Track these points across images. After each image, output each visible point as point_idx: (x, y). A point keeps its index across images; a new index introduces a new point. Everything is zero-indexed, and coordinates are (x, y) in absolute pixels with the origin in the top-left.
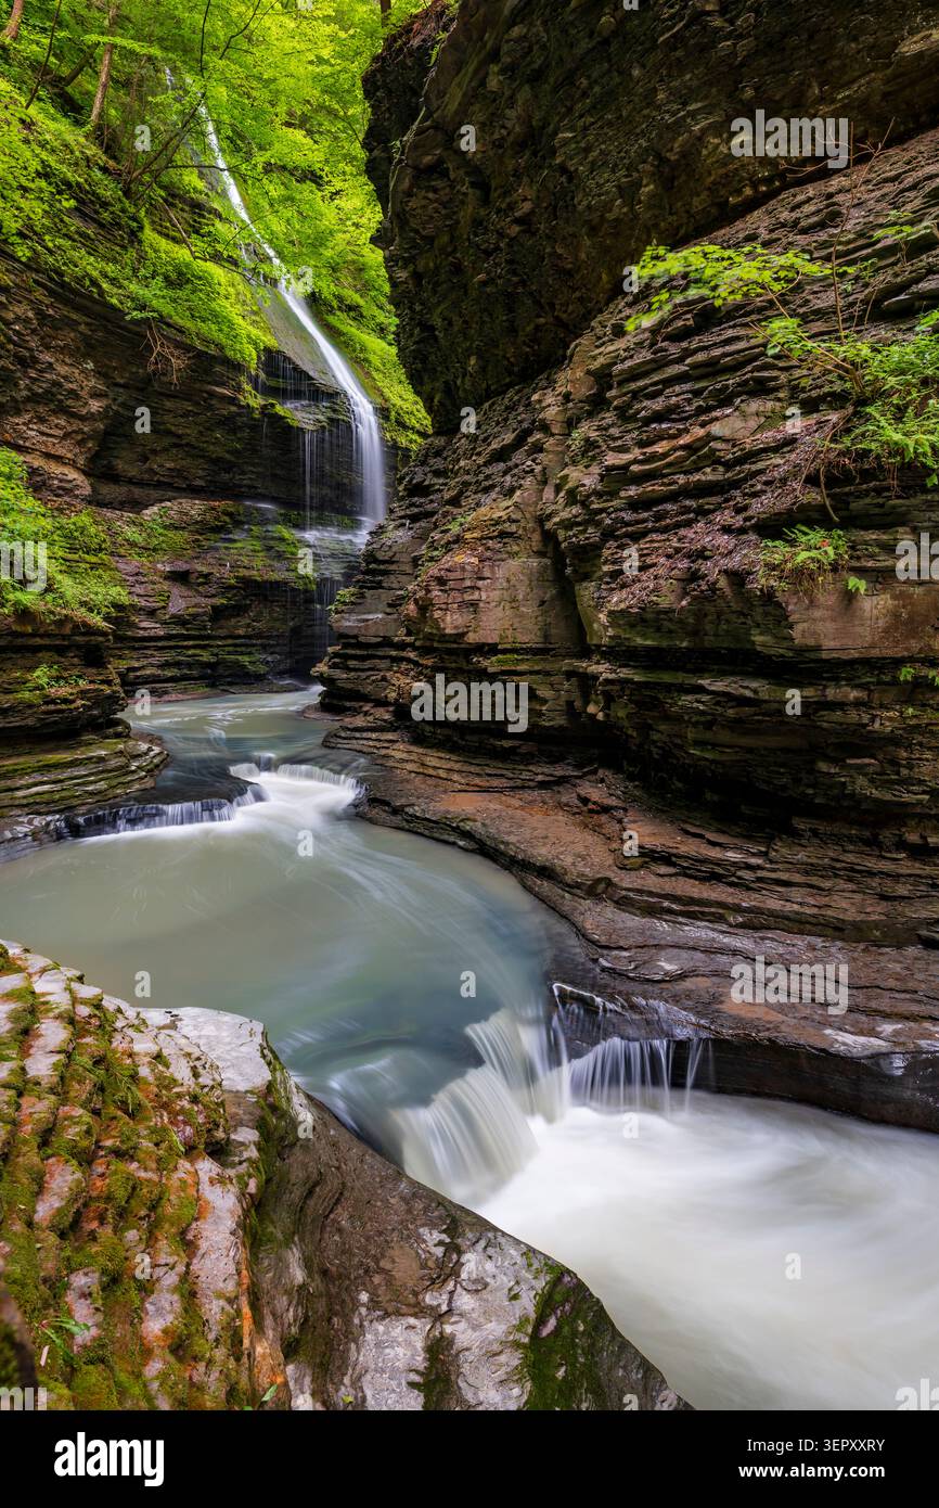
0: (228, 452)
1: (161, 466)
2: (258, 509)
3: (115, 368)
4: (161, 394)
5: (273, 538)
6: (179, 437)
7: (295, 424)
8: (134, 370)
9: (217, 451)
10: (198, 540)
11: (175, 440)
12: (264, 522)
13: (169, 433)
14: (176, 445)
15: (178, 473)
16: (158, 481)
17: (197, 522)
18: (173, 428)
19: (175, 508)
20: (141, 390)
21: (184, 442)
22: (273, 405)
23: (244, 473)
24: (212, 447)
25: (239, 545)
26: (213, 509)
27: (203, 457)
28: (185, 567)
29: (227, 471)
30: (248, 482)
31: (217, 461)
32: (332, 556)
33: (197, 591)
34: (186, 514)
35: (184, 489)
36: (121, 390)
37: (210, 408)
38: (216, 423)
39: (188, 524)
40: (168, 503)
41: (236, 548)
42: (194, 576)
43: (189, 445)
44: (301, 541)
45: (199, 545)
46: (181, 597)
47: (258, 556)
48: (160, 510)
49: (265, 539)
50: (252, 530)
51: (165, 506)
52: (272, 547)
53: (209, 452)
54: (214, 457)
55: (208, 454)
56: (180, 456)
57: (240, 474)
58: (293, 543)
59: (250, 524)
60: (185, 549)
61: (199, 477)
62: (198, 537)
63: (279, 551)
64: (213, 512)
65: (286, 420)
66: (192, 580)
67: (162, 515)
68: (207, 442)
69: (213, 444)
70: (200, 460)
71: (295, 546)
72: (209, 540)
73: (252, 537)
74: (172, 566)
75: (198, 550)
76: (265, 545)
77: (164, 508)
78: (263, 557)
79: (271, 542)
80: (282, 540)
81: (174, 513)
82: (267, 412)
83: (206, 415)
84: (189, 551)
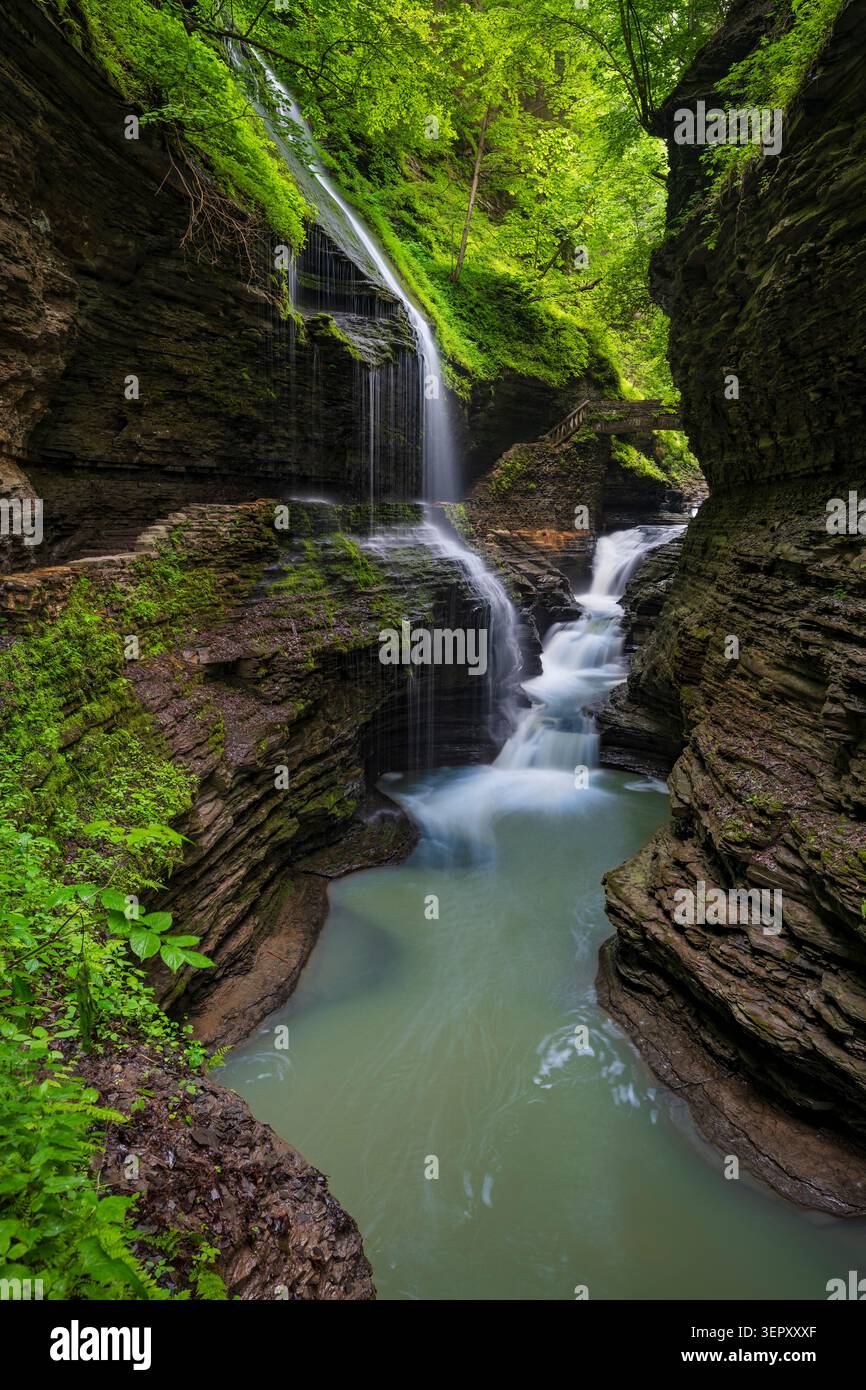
0: (256, 405)
1: (147, 435)
2: (309, 508)
3: (85, 235)
4: (157, 294)
5: (337, 560)
6: (183, 379)
7: (358, 356)
8: (119, 241)
9: (237, 405)
10: (232, 582)
11: (173, 386)
12: (320, 529)
13: (168, 371)
14: (173, 395)
15: (177, 447)
16: (141, 463)
17: (228, 547)
18: (174, 363)
19: (195, 525)
20: (122, 284)
21: (188, 389)
22: (326, 321)
23: (272, 440)
24: (232, 398)
25: (291, 580)
26: (252, 518)
27: (215, 415)
28: (233, 650)
29: (250, 438)
30: (274, 455)
31: (237, 422)
32: (415, 579)
33: (258, 696)
34: (212, 534)
35: (181, 475)
36: (93, 284)
37: (234, 324)
38: (243, 353)
39: (214, 553)
40: (179, 514)
41: (290, 588)
42: (249, 665)
43: (197, 394)
44: (370, 559)
45: (234, 592)
46: (241, 720)
47: (322, 598)
48: (169, 531)
49: (326, 561)
50: (304, 548)
51: (176, 521)
52: (337, 576)
53: (226, 406)
54: (234, 414)
55: (224, 410)
56: (180, 415)
57: (266, 443)
58: (364, 564)
59: (300, 537)
60: (217, 605)
61: (207, 453)
62: (231, 575)
63: (348, 583)
64: (251, 523)
65: (346, 349)
66: (247, 675)
67: (172, 542)
68: (225, 388)
69: (235, 391)
70: (211, 422)
71: (366, 570)
72: (248, 577)
73: (307, 561)
74: (212, 652)
75: (235, 602)
76: (328, 575)
77: (175, 526)
78: (330, 597)
79: (334, 567)
80: (348, 560)
81: (192, 534)
82: (318, 333)
83: (227, 338)
84: (222, 608)
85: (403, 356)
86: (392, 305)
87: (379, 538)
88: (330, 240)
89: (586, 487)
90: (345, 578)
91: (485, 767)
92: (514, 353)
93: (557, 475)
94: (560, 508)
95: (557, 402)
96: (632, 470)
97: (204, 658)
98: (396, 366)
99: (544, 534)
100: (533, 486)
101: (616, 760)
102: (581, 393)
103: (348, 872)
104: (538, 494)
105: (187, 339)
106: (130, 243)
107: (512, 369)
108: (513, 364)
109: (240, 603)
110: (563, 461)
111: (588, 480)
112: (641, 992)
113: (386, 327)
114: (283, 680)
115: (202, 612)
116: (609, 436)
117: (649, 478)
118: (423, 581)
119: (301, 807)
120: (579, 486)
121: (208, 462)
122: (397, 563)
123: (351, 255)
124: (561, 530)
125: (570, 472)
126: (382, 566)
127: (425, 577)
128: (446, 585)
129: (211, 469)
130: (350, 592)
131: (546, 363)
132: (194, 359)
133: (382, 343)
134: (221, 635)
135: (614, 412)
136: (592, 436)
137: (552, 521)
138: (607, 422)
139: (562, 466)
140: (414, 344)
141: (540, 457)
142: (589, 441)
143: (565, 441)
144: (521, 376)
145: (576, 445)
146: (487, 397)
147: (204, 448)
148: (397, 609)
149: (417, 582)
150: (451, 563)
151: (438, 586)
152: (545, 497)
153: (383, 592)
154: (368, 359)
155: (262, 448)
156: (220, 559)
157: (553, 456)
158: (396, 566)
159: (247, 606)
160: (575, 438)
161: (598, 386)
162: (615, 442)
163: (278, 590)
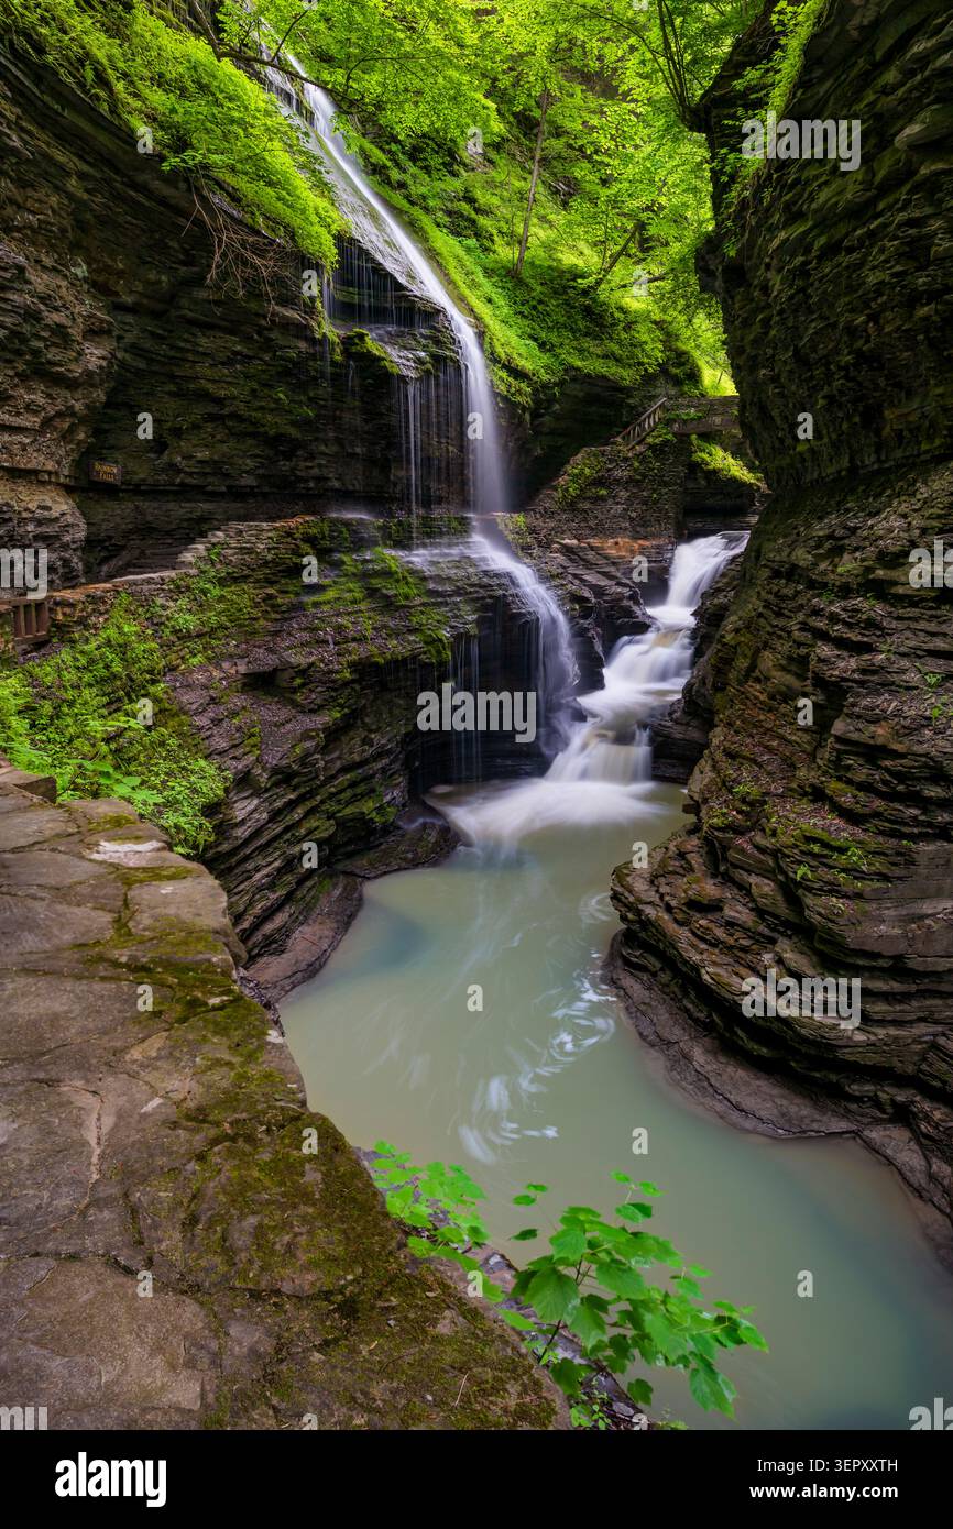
0: (293, 424)
1: (187, 457)
2: (347, 524)
3: (120, 274)
4: (192, 322)
5: (376, 574)
6: (219, 401)
7: (395, 370)
8: (152, 276)
9: (273, 423)
10: (270, 597)
11: (212, 409)
12: (359, 543)
13: (204, 396)
14: (212, 418)
15: (216, 467)
16: (182, 484)
17: (266, 563)
18: (211, 387)
19: (233, 543)
20: (156, 315)
21: (226, 411)
22: (361, 337)
23: (312, 457)
24: (269, 418)
25: (331, 594)
26: (289, 534)
27: (253, 435)
28: (271, 661)
29: (288, 456)
30: (316, 471)
31: (275, 441)
32: (458, 592)
33: (295, 704)
34: (250, 551)
35: (222, 494)
36: (130, 319)
37: (268, 345)
38: (279, 373)
39: (253, 570)
40: (220, 534)
41: (329, 602)
42: (286, 675)
43: (234, 416)
44: (412, 572)
45: (273, 606)
46: (276, 725)
47: (362, 612)
48: (208, 550)
49: (364, 576)
50: (343, 563)
51: (214, 540)
52: (377, 590)
53: (263, 426)
54: (272, 433)
55: (262, 430)
56: (218, 437)
57: (306, 460)
58: (404, 578)
59: (340, 552)
60: (255, 619)
61: (247, 472)
62: (271, 591)
63: (387, 597)
64: (289, 540)
65: (382, 363)
66: (285, 684)
67: (211, 560)
68: (262, 408)
69: (272, 410)
70: (250, 442)
71: (407, 583)
72: (287, 592)
73: (346, 575)
74: (249, 662)
75: (274, 616)
76: (367, 589)
77: (214, 545)
78: (369, 610)
79: (373, 581)
80: (387, 574)
81: (230, 552)
82: (354, 349)
83: (261, 359)
84: (262, 622)
85: (445, 368)
86: (433, 314)
87: (422, 551)
88: (367, 253)
89: (664, 491)
90: (385, 591)
91: (535, 780)
92: (581, 351)
93: (630, 480)
94: (634, 515)
95: (631, 401)
96: (715, 472)
97: (243, 669)
98: (437, 378)
99: (617, 544)
100: (603, 492)
101: (671, 772)
102: (658, 391)
103: (385, 873)
104: (610, 501)
105: (223, 364)
106: (163, 278)
107: (578, 369)
108: (579, 364)
109: (278, 617)
110: (636, 464)
111: (666, 484)
112: (640, 970)
113: (425, 337)
114: (319, 689)
115: (241, 626)
116: (688, 436)
117: (734, 480)
118: (467, 593)
119: (339, 811)
120: (654, 491)
121: (248, 481)
122: (439, 576)
123: (389, 266)
124: (635, 538)
125: (645, 477)
126: (424, 579)
127: (469, 589)
128: (491, 597)
129: (252, 488)
130: (388, 605)
131: (618, 360)
132: (229, 383)
133: (423, 354)
134: (259, 647)
135: (693, 411)
136: (669, 437)
137: (626, 529)
138: (685, 421)
139: (635, 470)
140: (457, 353)
141: (611, 461)
142: (666, 442)
143: (639, 443)
144: (588, 376)
145: (651, 447)
146: (551, 400)
147: (243, 468)
148: (438, 622)
149: (460, 595)
150: (497, 575)
151: (483, 598)
152: (618, 503)
153: (423, 604)
154: (405, 372)
155: (302, 464)
156: (259, 575)
157: (626, 459)
158: (438, 579)
159: (286, 620)
160: (650, 440)
161: (677, 382)
162: (695, 442)
163: (316, 605)
